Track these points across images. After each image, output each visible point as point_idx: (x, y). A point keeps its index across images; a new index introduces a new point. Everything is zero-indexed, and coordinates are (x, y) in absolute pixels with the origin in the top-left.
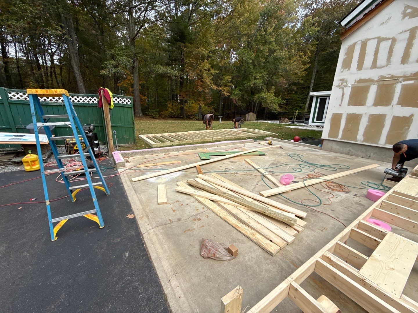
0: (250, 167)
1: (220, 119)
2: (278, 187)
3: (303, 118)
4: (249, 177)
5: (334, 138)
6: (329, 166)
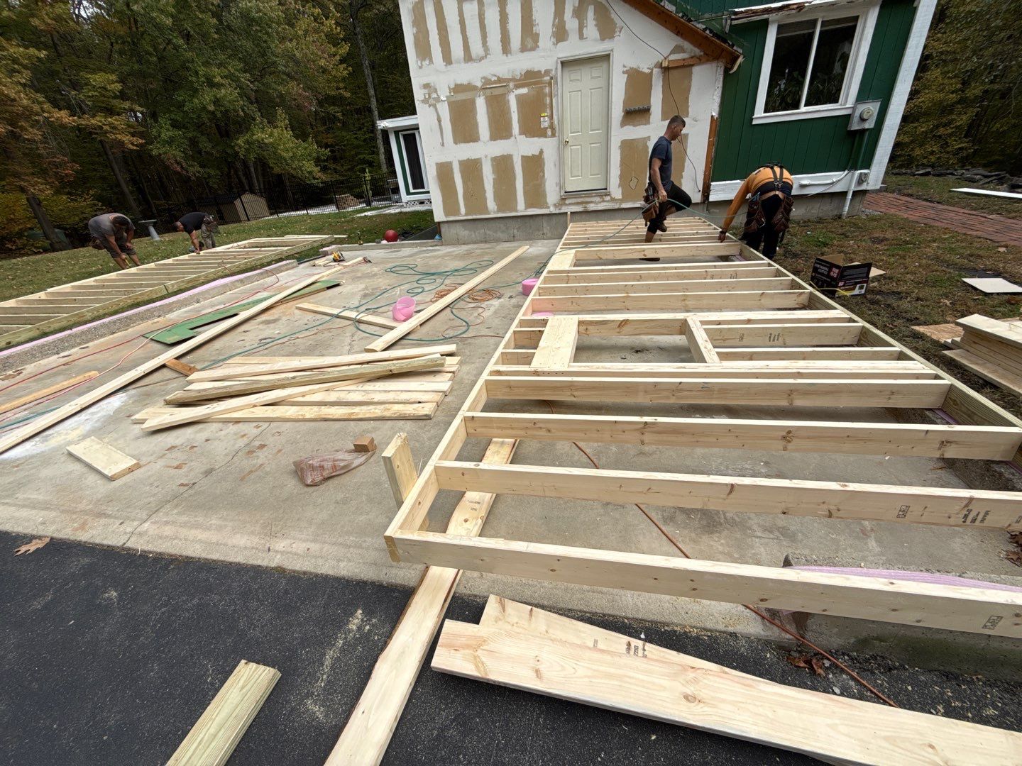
0: (319, 316)
1: (152, 230)
2: (392, 328)
3: (385, 190)
4: (327, 334)
5: (455, 215)
6: (464, 269)
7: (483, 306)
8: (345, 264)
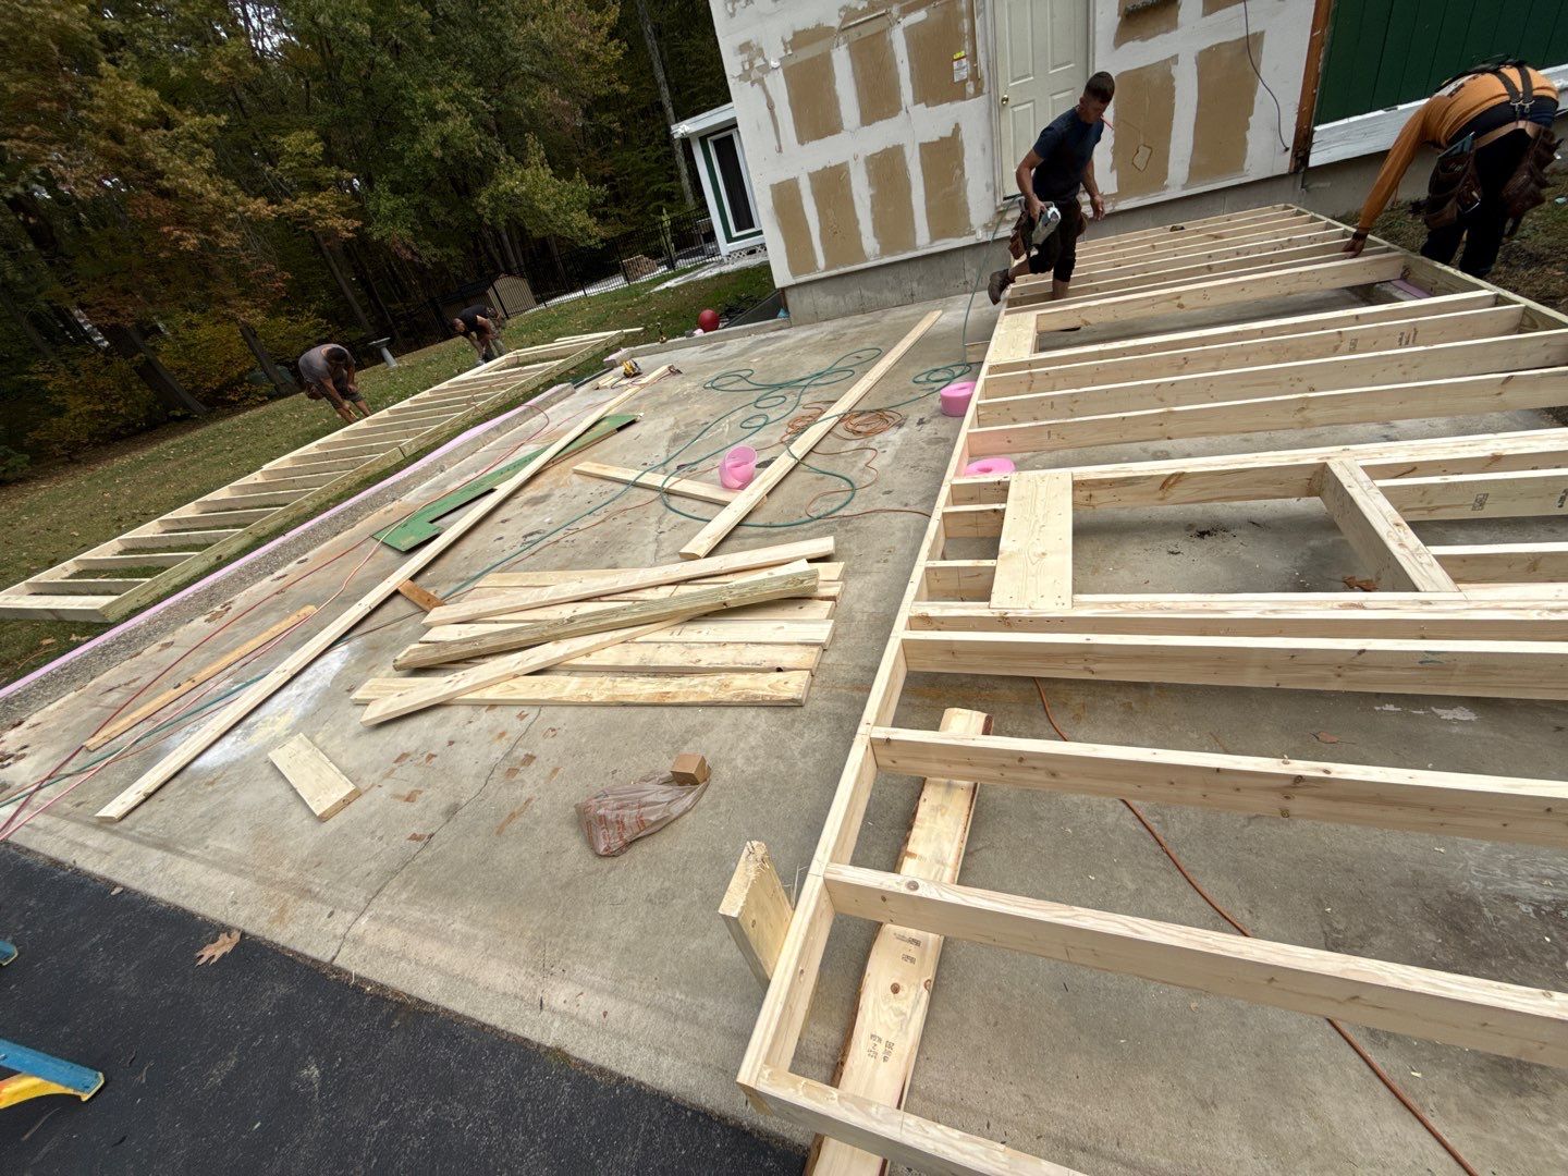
0: (609, 485)
1: (387, 353)
2: (724, 504)
3: (693, 238)
4: (621, 521)
5: (808, 273)
6: (831, 371)
7: (873, 445)
8: (644, 381)
